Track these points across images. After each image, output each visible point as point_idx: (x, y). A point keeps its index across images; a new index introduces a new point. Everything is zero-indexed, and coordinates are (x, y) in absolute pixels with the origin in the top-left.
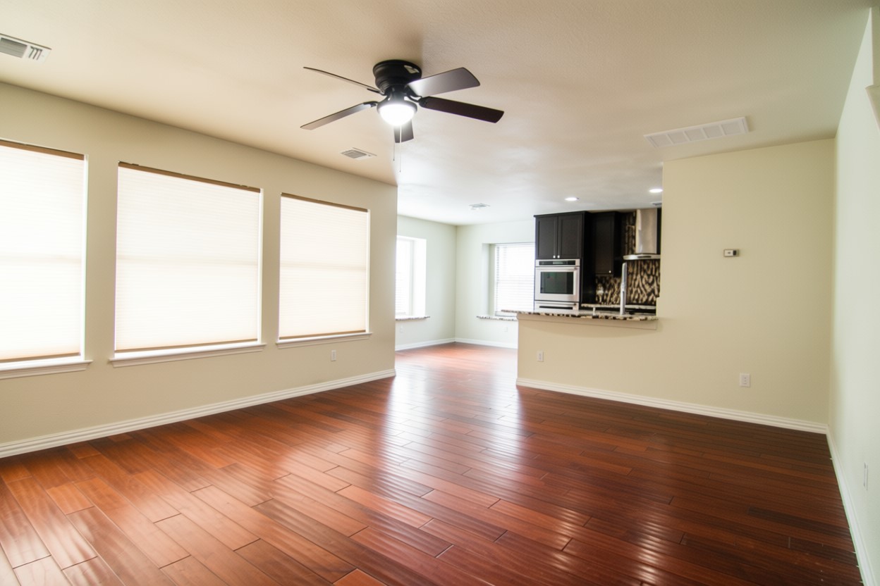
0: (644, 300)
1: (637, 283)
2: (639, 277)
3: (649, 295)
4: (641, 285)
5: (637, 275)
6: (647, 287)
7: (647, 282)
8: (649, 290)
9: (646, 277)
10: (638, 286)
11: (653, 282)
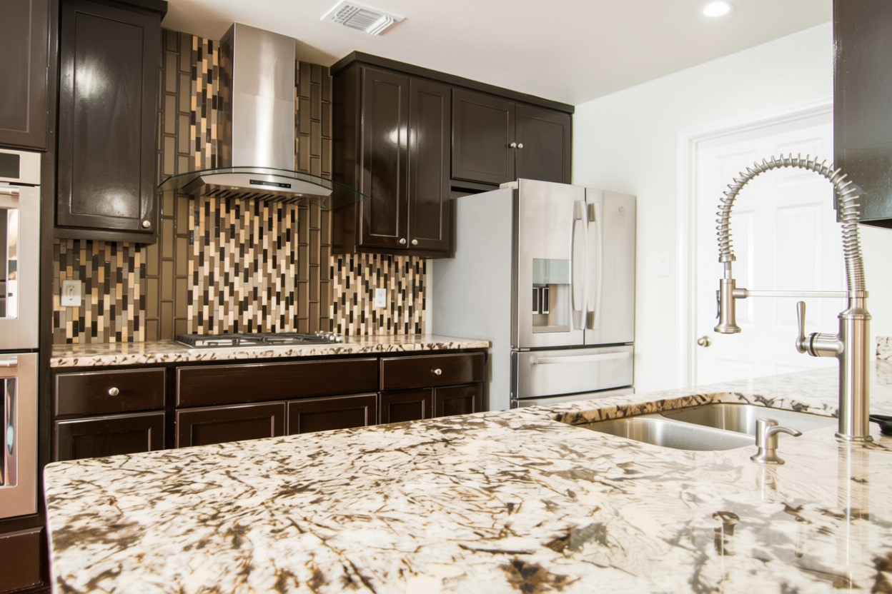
0: (230, 321)
1: (205, 271)
2: (211, 250)
3: (243, 306)
4: (217, 277)
5: (206, 241)
6: (237, 281)
7: (237, 268)
8: (242, 290)
9: (232, 248)
10: (210, 280)
11: (255, 266)
